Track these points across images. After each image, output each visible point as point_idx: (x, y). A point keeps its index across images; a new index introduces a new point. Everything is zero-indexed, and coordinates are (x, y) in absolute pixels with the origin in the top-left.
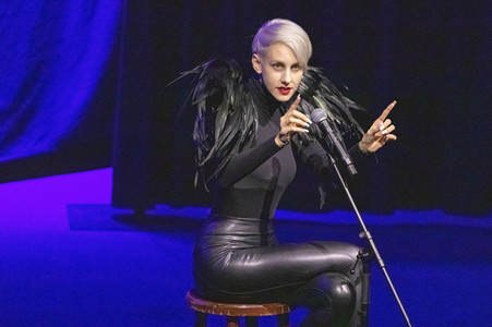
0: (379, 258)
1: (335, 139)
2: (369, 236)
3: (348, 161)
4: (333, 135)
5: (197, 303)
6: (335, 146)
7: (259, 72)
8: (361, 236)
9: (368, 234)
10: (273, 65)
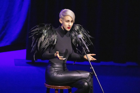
0: (95, 74)
1: (84, 43)
2: (93, 68)
3: (87, 48)
4: (83, 42)
5: (47, 86)
6: (84, 44)
7: (62, 23)
8: (91, 68)
9: (92, 68)
10: (66, 21)
